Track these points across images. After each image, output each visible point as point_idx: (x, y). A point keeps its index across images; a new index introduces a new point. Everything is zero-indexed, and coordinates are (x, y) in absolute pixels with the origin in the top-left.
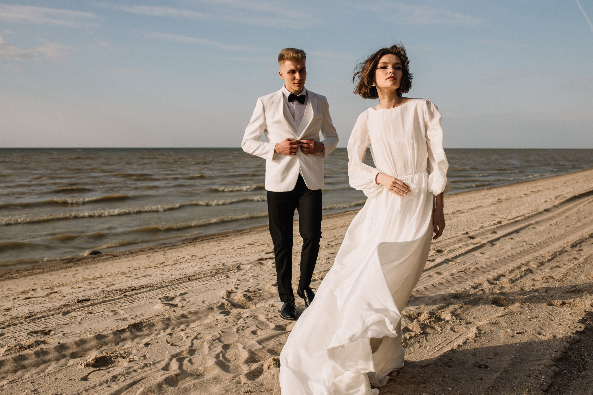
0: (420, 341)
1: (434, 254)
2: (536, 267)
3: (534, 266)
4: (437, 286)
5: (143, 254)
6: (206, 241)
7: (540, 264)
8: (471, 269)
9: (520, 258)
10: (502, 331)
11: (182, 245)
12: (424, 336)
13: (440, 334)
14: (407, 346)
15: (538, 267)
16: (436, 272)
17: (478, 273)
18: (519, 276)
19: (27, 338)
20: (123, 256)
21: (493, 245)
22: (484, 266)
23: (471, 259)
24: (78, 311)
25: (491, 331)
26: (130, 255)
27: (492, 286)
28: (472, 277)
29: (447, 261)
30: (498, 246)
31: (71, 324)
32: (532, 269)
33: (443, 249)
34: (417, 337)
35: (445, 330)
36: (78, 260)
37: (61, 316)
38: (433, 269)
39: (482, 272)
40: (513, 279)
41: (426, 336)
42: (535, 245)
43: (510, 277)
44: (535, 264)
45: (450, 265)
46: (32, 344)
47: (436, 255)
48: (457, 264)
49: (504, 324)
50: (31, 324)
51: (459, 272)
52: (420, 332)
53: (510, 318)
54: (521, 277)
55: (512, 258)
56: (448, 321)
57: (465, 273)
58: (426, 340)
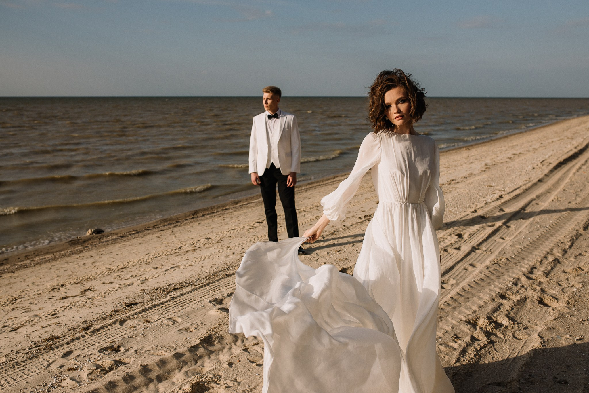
0: (490, 352)
1: (457, 240)
2: (561, 256)
3: (559, 255)
4: (479, 282)
5: (149, 234)
6: (208, 216)
7: (564, 252)
8: (502, 260)
9: (541, 244)
10: (563, 338)
11: (185, 222)
12: (491, 345)
13: (505, 342)
14: (481, 358)
15: (563, 255)
16: (469, 263)
17: (510, 264)
18: (549, 268)
19: (101, 356)
20: (130, 236)
21: (508, 227)
22: (513, 256)
23: (495, 246)
24: (133, 319)
25: (552, 338)
26: (137, 235)
27: (531, 281)
28: (507, 269)
29: (474, 249)
30: (514, 229)
31: (136, 336)
32: (558, 258)
33: (461, 233)
34: (486, 347)
35: (508, 337)
36: (85, 242)
37: (119, 326)
38: (465, 260)
39: (514, 263)
40: (546, 271)
41: (493, 345)
42: (550, 228)
43: (543, 269)
44: (559, 253)
45: (478, 255)
46: (112, 366)
47: (459, 241)
48: (485, 253)
49: (561, 329)
50: (94, 337)
51: (493, 264)
52: (487, 342)
53: (564, 322)
54: (552, 269)
55: (534, 244)
56: (507, 327)
57: (498, 265)
58: (495, 349)
